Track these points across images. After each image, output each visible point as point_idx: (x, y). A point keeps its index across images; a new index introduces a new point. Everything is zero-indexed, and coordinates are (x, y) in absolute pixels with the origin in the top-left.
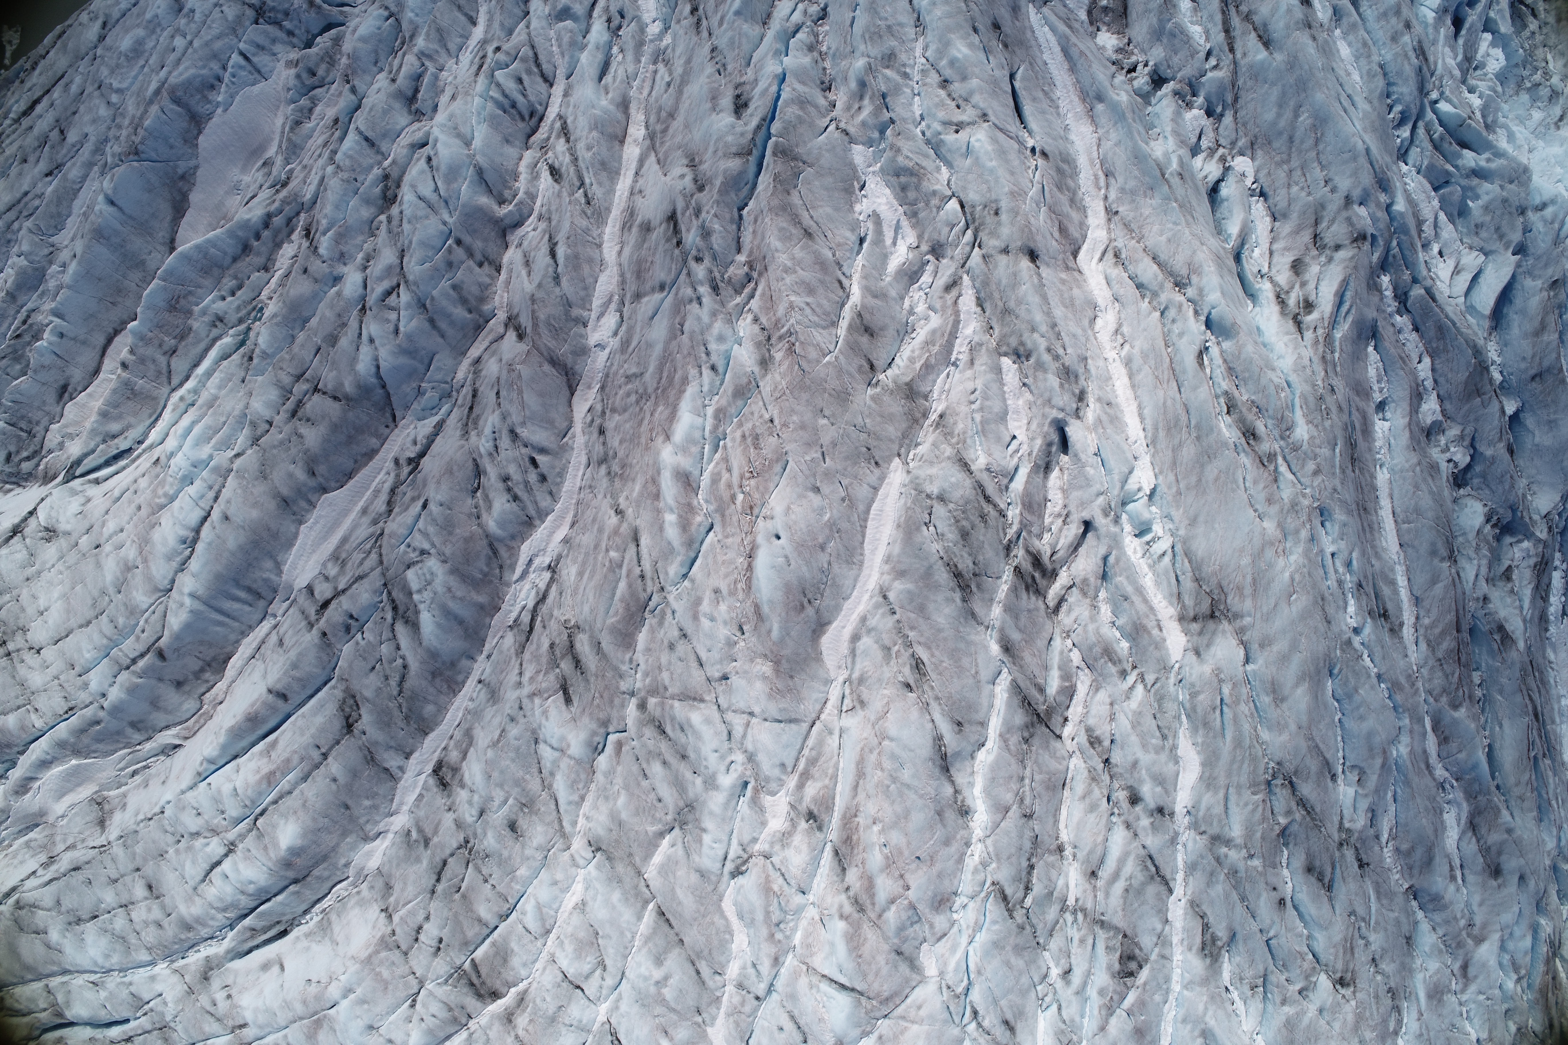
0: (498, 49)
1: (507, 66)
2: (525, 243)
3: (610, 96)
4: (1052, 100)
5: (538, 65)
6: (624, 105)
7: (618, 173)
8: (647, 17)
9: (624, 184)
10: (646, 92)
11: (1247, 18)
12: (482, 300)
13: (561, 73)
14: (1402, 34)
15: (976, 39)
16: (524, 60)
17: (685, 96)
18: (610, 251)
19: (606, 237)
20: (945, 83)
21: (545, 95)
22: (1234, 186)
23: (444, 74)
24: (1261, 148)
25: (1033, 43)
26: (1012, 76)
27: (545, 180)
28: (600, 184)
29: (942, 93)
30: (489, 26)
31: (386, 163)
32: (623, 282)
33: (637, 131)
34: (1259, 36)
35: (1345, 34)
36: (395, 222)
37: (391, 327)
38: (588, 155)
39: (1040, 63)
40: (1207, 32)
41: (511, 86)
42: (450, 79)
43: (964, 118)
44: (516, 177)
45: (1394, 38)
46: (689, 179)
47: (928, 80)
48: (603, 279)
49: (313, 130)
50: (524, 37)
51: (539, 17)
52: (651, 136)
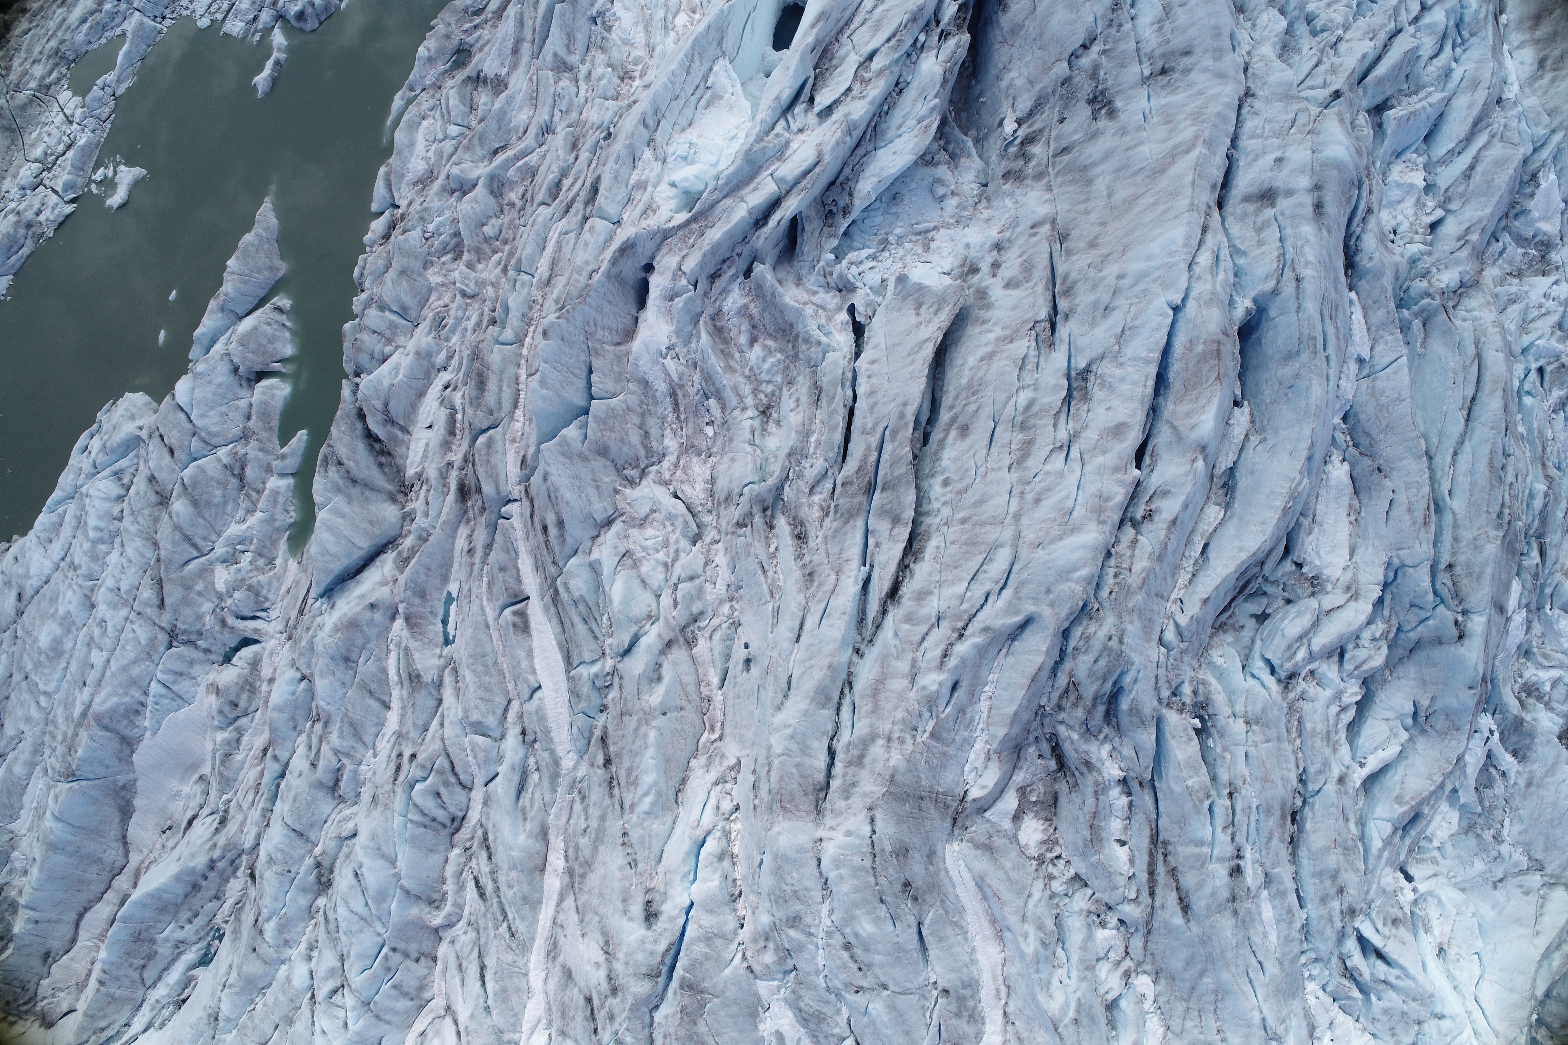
0: (413, 756)
1: (425, 779)
2: (458, 946)
3: (528, 826)
4: (961, 927)
5: (455, 774)
6: (543, 834)
7: (540, 902)
8: (560, 750)
9: (546, 914)
10: (564, 819)
11: (1173, 872)
12: (422, 988)
13: (479, 781)
14: (1332, 899)
15: (882, 910)
16: (441, 772)
17: (600, 858)
18: (536, 978)
19: (532, 965)
20: (847, 946)
21: (465, 801)
22: (1132, 1006)
23: (363, 767)
24: (1166, 978)
25: (947, 881)
26: (920, 924)
27: (471, 892)
28: (523, 919)
29: (845, 955)
30: (403, 716)
31: (318, 850)
32: (550, 1009)
33: (557, 861)
34: (1181, 899)
35: (1272, 897)
36: (332, 927)
37: (341, 1024)
38: (510, 893)
39: (951, 897)
40: (1132, 861)
41: (429, 804)
42: (369, 775)
43: (865, 984)
44: (443, 881)
45: (1324, 900)
46: (602, 973)
47: (831, 941)
48: (530, 1005)
49: (244, 762)
50: (437, 745)
51: (451, 723)
52: (570, 872)
